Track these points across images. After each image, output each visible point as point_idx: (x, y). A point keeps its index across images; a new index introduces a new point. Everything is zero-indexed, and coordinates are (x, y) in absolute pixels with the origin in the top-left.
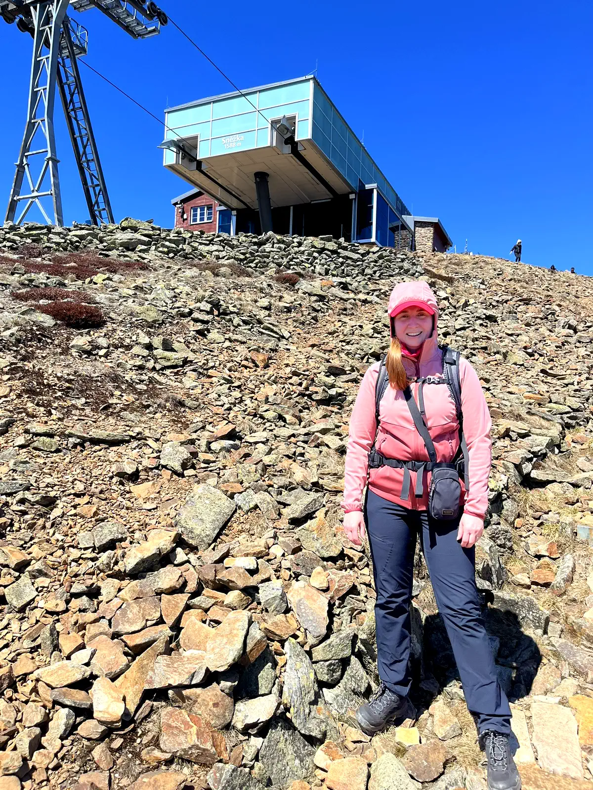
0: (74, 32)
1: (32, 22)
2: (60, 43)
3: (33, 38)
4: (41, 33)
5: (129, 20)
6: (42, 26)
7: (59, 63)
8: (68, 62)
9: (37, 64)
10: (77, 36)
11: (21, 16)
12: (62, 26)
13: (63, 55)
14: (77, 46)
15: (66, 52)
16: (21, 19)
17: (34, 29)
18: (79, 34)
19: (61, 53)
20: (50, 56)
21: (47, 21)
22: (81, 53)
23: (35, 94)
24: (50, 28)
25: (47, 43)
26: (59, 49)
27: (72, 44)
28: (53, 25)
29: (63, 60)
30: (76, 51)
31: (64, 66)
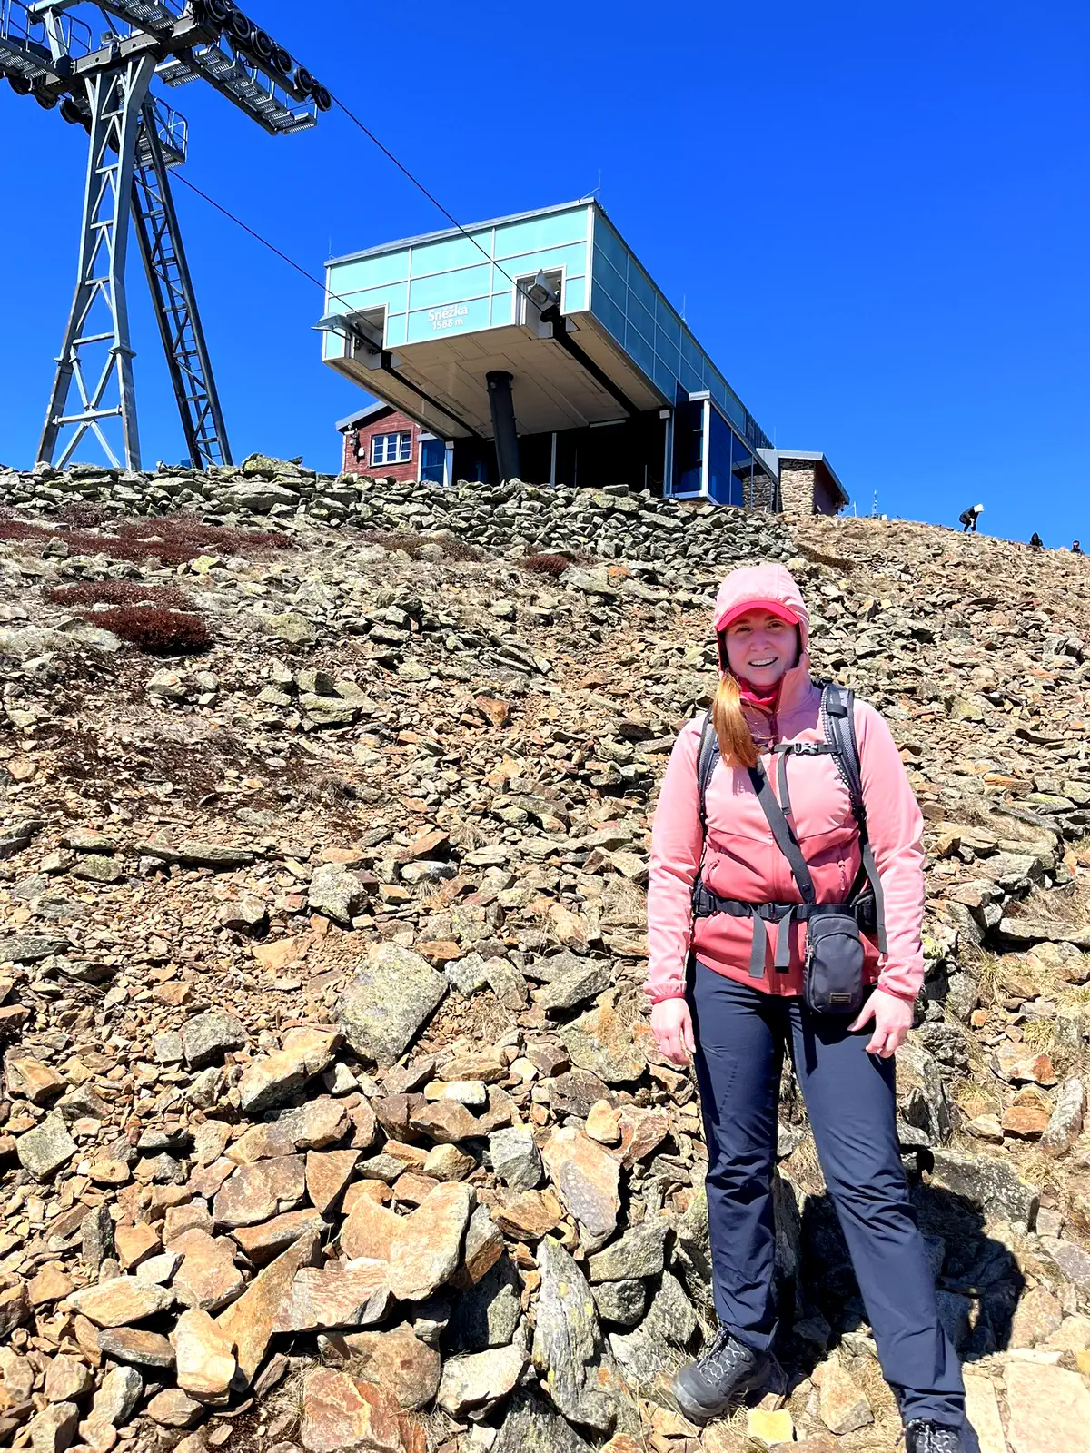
0: (162, 121)
1: (87, 106)
2: (137, 143)
3: (89, 133)
4: (103, 125)
5: (261, 101)
6: (105, 113)
7: (135, 178)
8: (152, 177)
9: (96, 179)
10: (168, 130)
11: (68, 95)
12: (141, 112)
13: (142, 164)
14: (168, 148)
15: (147, 159)
16: (68, 102)
17: (91, 118)
18: (172, 127)
19: (139, 161)
20: (119, 165)
21: (115, 103)
22: (175, 160)
23: (92, 234)
24: (120, 116)
25: (113, 142)
26: (135, 153)
27: (157, 143)
28: (125, 111)
29: (142, 172)
30: (166, 156)
31: (144, 185)
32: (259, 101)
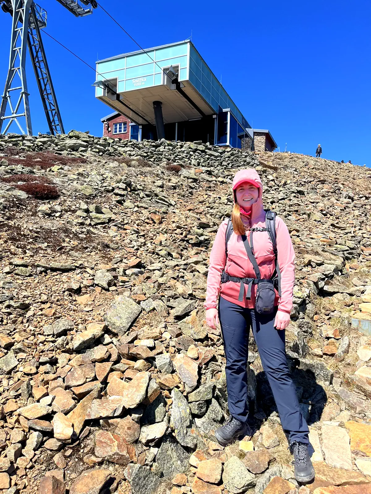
0: (38, 12)
1: (11, 6)
2: (29, 20)
3: (12, 16)
4: (17, 13)
5: (73, 5)
6: (18, 8)
7: (29, 32)
8: (34, 32)
9: (15, 33)
10: (40, 15)
11: (4, 2)
12: (30, 9)
13: (31, 27)
14: (40, 22)
15: (33, 25)
16: (4, 4)
17: (13, 11)
18: (41, 14)
19: (30, 26)
20: (23, 28)
21: (21, 6)
22: (43, 26)
23: (13, 52)
24: (23, 10)
25: (21, 19)
26: (28, 23)
27: (36, 20)
28: (25, 8)
29: (31, 30)
30: (40, 24)
31: (32, 34)
32: (72, 5)
